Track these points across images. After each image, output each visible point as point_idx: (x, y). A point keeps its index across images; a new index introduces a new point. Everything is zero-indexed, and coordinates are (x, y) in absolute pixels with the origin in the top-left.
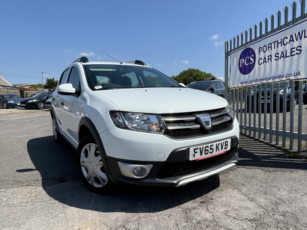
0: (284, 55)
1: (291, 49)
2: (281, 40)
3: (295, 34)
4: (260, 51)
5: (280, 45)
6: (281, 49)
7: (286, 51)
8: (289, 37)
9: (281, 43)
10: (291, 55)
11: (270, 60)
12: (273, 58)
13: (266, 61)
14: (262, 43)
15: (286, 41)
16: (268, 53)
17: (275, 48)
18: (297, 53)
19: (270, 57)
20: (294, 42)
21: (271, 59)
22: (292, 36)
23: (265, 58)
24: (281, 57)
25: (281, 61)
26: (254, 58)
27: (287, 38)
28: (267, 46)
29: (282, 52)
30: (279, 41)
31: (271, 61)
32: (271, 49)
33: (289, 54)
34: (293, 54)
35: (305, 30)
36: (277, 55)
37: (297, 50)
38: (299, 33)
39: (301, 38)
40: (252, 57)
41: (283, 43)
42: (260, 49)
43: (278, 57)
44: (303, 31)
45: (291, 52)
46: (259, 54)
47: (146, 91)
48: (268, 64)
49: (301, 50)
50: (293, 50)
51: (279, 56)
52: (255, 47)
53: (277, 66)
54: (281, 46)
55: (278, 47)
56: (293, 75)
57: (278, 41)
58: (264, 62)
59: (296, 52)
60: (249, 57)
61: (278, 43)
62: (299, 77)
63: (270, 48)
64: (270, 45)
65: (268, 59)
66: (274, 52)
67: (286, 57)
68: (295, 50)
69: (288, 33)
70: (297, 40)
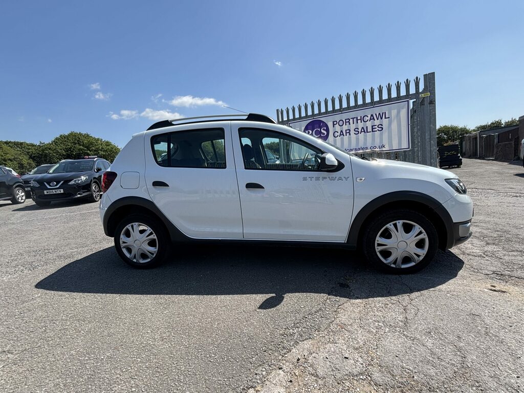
0: (364, 130)
1: (372, 126)
2: (361, 117)
3: (376, 114)
4: (334, 125)
5: (359, 121)
6: (360, 125)
7: (367, 127)
8: (369, 116)
12: (352, 132)
13: (343, 135)
14: (337, 118)
15: (366, 119)
16: (345, 127)
17: (353, 123)
18: (378, 130)
19: (348, 131)
20: (374, 120)
21: (349, 133)
22: (372, 115)
23: (342, 131)
24: (361, 132)
25: (361, 136)
26: (327, 130)
27: (367, 117)
28: (344, 121)
29: (363, 128)
30: (359, 118)
31: (350, 135)
32: (349, 124)
33: (370, 129)
34: (374, 130)
35: (385, 113)
36: (356, 130)
37: (378, 127)
38: (379, 114)
39: (381, 118)
40: (324, 129)
41: (362, 119)
42: (335, 123)
43: (358, 131)
44: (383, 113)
45: (372, 129)
46: (334, 127)
48: (346, 137)
49: (382, 128)
50: (374, 127)
51: (360, 130)
52: (328, 120)
53: (357, 139)
54: (361, 122)
55: (357, 123)
56: (378, 147)
57: (357, 117)
58: (340, 135)
59: (378, 128)
60: (319, 130)
61: (357, 120)
62: (384, 149)
63: (347, 123)
64: (347, 121)
65: (346, 133)
66: (353, 127)
67: (367, 132)
68: (376, 127)
69: (368, 112)
70: (378, 119)
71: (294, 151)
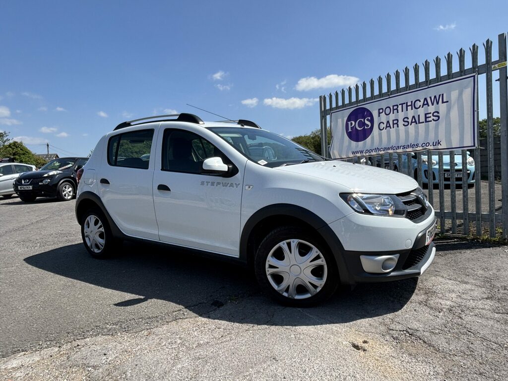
0: (416, 121)
1: (426, 114)
2: (412, 102)
3: (431, 98)
4: (379, 113)
5: (409, 108)
6: (411, 113)
7: (419, 116)
8: (422, 101)
9: (411, 105)
10: (426, 121)
11: (395, 126)
12: (401, 123)
13: (390, 126)
14: (384, 104)
15: (418, 104)
16: (392, 117)
17: (402, 111)
18: (433, 120)
19: (395, 122)
20: (428, 106)
21: (397, 124)
22: (426, 99)
23: (388, 122)
24: (412, 122)
25: (412, 128)
26: (372, 121)
27: (420, 101)
28: (392, 108)
29: (414, 117)
30: (409, 104)
31: (398, 126)
32: (398, 112)
33: (422, 119)
34: (428, 120)
35: (443, 95)
36: (406, 120)
37: (433, 116)
38: (435, 97)
39: (438, 103)
40: (368, 120)
41: (413, 105)
42: (381, 111)
43: (408, 122)
44: (440, 95)
45: (426, 118)
46: (379, 116)
47: (334, 166)
48: (393, 131)
49: (439, 117)
50: (428, 116)
51: (410, 120)
52: (373, 108)
53: (407, 133)
54: (412, 109)
55: (407, 110)
56: (431, 144)
57: (407, 103)
58: (387, 127)
59: (432, 117)
60: (363, 120)
61: (407, 106)
62: (440, 147)
63: (395, 111)
64: (395, 107)
65: (393, 124)
66: (401, 115)
67: (419, 123)
68: (431, 115)
69: (421, 95)
70: (433, 104)
71: (333, 149)
